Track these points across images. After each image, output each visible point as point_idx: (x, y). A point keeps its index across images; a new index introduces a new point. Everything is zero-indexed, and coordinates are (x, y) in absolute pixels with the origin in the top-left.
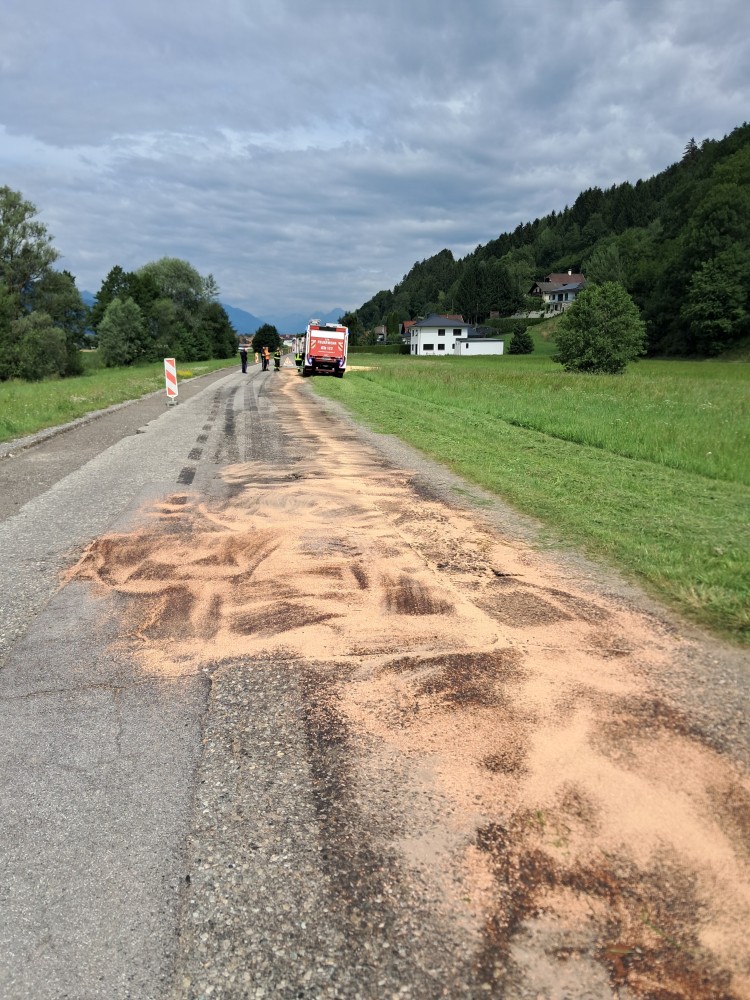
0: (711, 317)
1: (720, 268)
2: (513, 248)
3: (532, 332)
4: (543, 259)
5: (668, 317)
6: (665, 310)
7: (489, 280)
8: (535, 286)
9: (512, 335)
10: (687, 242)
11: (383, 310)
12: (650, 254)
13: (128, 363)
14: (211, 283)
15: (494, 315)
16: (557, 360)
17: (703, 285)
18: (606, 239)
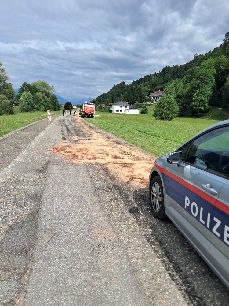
0: (199, 106)
1: (201, 92)
2: (143, 82)
3: (148, 108)
4: (152, 86)
5: (187, 105)
6: (186, 103)
7: (136, 92)
8: (149, 94)
9: (142, 109)
10: (192, 84)
11: (104, 99)
12: (182, 87)
13: (27, 111)
14: (53, 88)
15: (137, 102)
16: (154, 116)
17: (197, 97)
18: (171, 81)
